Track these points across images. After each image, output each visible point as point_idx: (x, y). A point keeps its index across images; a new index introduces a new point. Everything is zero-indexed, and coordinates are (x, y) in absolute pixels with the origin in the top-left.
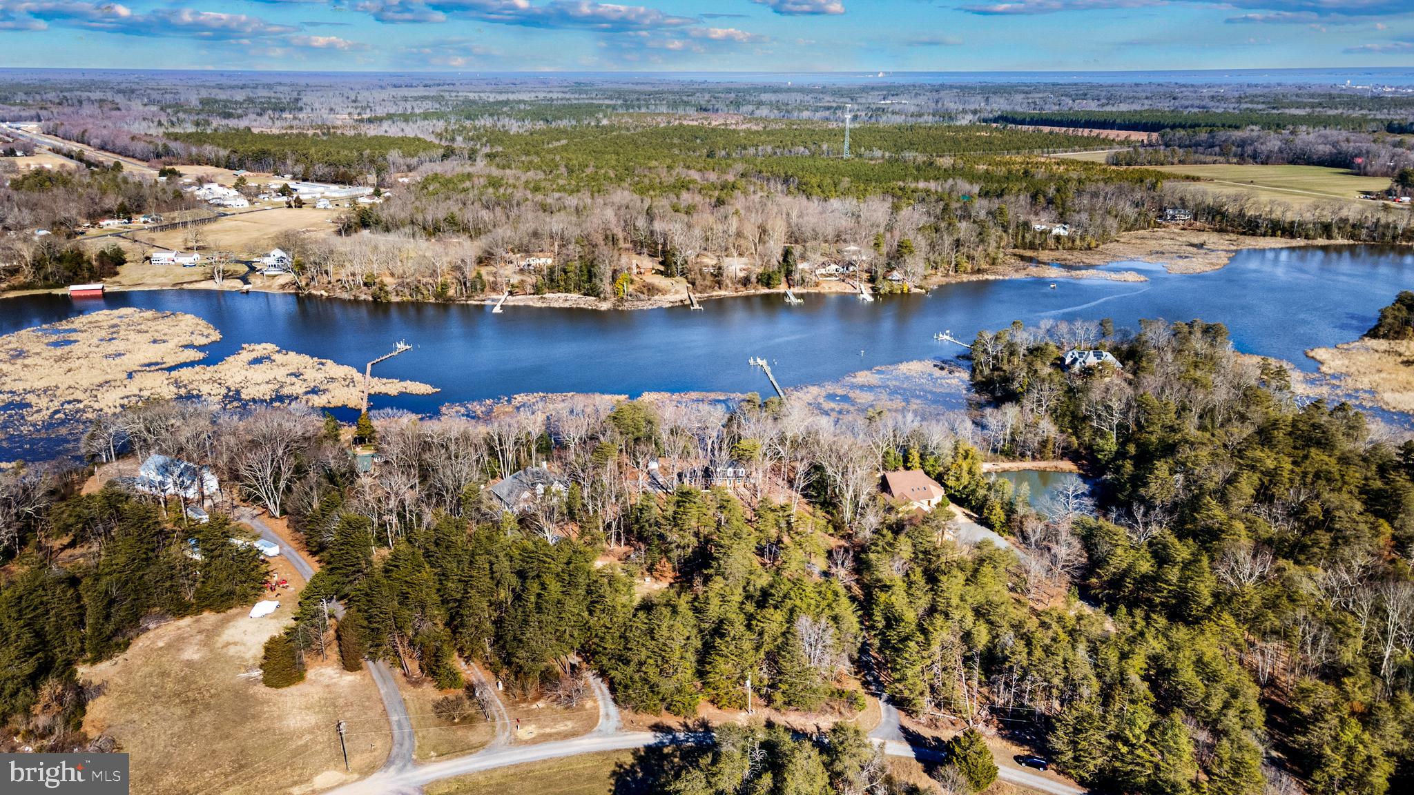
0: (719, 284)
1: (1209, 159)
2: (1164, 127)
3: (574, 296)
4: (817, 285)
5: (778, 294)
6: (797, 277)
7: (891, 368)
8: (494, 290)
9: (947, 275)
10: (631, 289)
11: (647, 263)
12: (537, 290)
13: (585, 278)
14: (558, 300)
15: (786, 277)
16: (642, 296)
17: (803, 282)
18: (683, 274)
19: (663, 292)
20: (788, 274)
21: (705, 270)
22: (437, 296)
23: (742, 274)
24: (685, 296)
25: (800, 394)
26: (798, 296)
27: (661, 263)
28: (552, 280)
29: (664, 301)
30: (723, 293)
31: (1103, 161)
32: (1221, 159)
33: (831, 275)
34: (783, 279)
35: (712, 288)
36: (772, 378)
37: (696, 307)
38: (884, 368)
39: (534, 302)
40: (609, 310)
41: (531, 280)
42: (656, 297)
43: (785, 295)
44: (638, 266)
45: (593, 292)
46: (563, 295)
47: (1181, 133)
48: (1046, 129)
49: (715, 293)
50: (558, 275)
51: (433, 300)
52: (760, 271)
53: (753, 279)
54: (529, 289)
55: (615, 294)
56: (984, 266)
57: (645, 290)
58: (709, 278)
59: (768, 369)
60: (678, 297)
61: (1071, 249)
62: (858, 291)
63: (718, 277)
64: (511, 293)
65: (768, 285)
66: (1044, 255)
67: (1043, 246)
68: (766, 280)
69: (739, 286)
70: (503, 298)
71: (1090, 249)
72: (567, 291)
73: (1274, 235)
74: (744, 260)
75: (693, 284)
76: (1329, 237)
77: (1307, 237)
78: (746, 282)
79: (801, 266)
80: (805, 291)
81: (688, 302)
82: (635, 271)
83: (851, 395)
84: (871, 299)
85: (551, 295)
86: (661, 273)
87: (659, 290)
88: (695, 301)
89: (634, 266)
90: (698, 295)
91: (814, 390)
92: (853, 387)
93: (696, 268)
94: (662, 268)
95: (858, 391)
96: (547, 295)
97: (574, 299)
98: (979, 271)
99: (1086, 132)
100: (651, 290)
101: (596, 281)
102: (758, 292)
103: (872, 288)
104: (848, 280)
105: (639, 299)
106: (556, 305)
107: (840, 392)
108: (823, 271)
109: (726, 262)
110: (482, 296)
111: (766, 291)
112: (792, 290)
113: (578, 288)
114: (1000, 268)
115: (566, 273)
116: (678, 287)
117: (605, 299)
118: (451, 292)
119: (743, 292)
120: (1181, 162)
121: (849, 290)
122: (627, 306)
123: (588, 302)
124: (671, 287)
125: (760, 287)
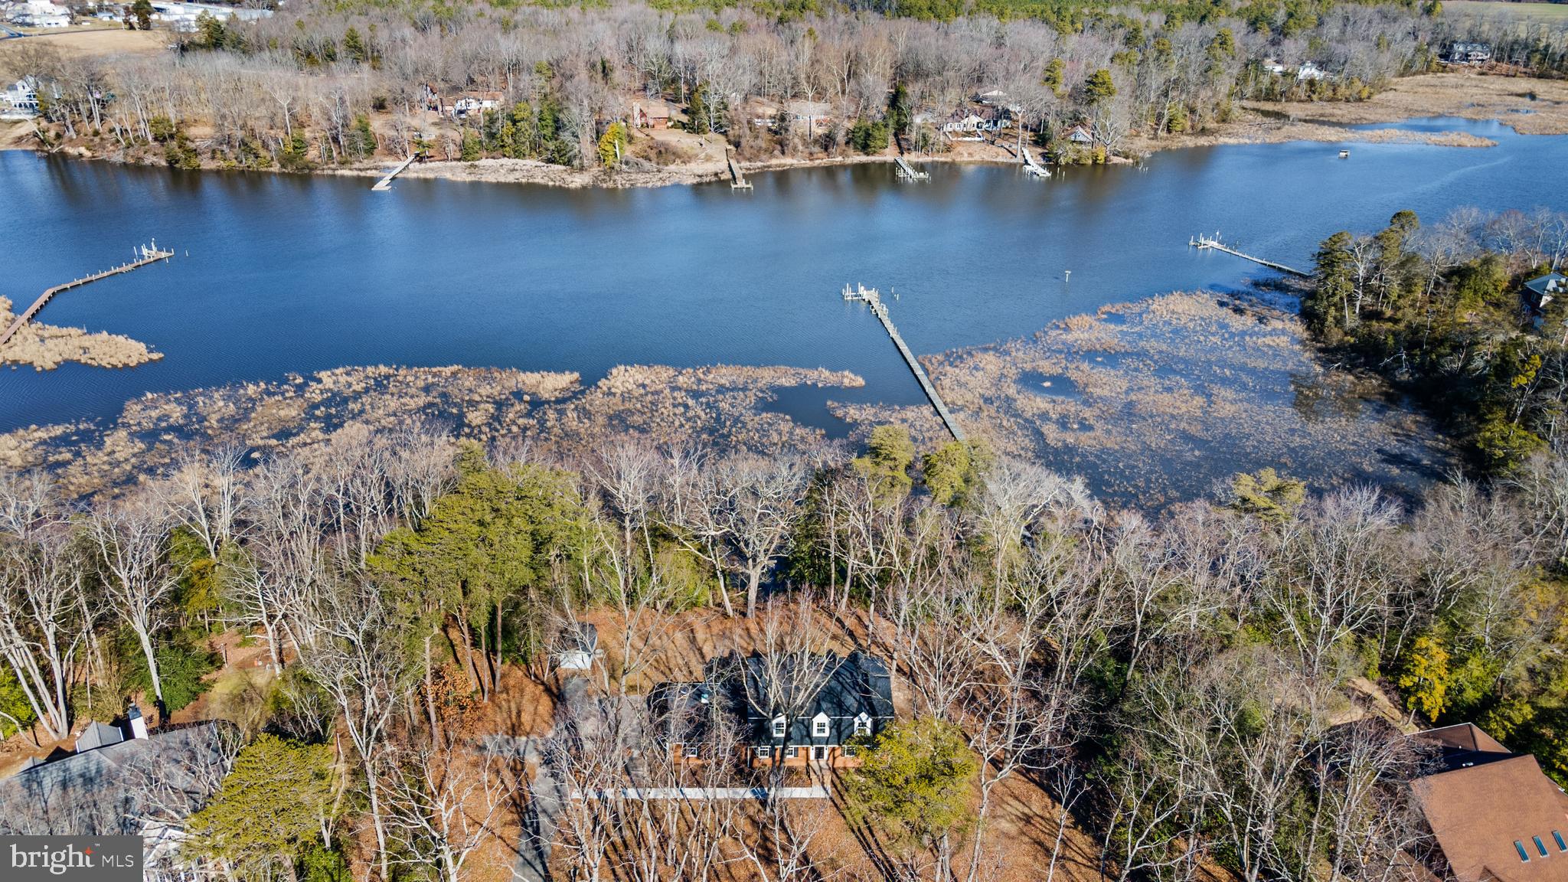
0: (782, 146)
3: (530, 163)
4: (948, 149)
5: (883, 164)
6: (913, 136)
7: (1136, 308)
8: (391, 152)
9: (1155, 137)
10: (628, 151)
11: (659, 109)
12: (466, 153)
13: (548, 132)
14: (497, 169)
15: (896, 135)
16: (647, 165)
17: (924, 144)
18: (719, 128)
19: (685, 158)
20: (900, 129)
21: (758, 122)
22: (286, 160)
23: (821, 131)
24: (723, 165)
25: (961, 373)
26: (920, 167)
27: (685, 111)
28: (492, 136)
29: (686, 173)
30: (788, 161)
33: (968, 134)
34: (891, 139)
35: (771, 153)
36: (894, 334)
37: (741, 183)
38: (1118, 308)
39: (456, 172)
40: (584, 188)
41: (455, 135)
42: (672, 167)
43: (895, 165)
44: (643, 114)
45: (562, 157)
46: (508, 162)
49: (774, 162)
50: (504, 128)
51: (276, 168)
52: (850, 125)
53: (841, 137)
54: (452, 150)
55: (600, 159)
56: (1211, 125)
57: (652, 154)
58: (765, 135)
59: (883, 311)
60: (710, 168)
61: (1331, 100)
62: (1019, 160)
63: (779, 135)
64: (420, 158)
65: (865, 148)
66: (1294, 110)
67: (1286, 96)
68: (863, 140)
69: (816, 149)
70: (401, 165)
71: (1361, 100)
72: (518, 154)
74: (823, 106)
75: (737, 145)
78: (827, 142)
79: (918, 120)
80: (929, 159)
81: (727, 176)
82: (638, 121)
83: (1073, 375)
84: (1045, 173)
85: (491, 162)
86: (684, 126)
87: (677, 155)
88: (738, 174)
89: (636, 113)
90: (745, 164)
91: (990, 362)
92: (1071, 353)
93: (744, 118)
94: (685, 119)
95: (1085, 366)
96: (483, 162)
97: (530, 169)
98: (1204, 131)
100: (664, 154)
101: (565, 136)
102: (848, 161)
103: (1043, 155)
104: (998, 141)
105: (641, 170)
106: (491, 178)
107: (1046, 367)
108: (956, 127)
109: (793, 107)
110: (366, 163)
111: (862, 158)
112: (906, 156)
113: (536, 148)
114: (1236, 127)
115: (515, 122)
116: (710, 149)
117: (582, 169)
118: (312, 154)
119: (823, 160)
121: (1003, 158)
122: (620, 181)
123: (552, 174)
124: (698, 150)
125: (851, 151)
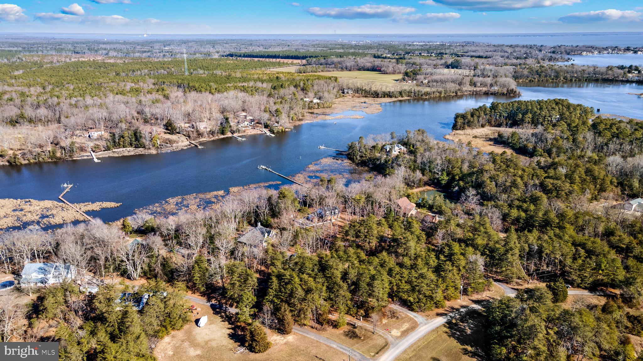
0: (201, 135)
1: (331, 70)
2: (307, 57)
3: (130, 149)
5: (230, 137)
6: (234, 129)
7: (318, 162)
8: (82, 151)
9: (290, 122)
10: (159, 142)
12: (108, 149)
13: (134, 139)
16: (167, 145)
17: (238, 131)
20: (230, 127)
22: (52, 158)
23: (208, 130)
24: (188, 143)
26: (240, 137)
28: (114, 142)
29: (181, 146)
30: (204, 139)
31: (294, 71)
32: (335, 69)
33: (246, 127)
34: (229, 130)
36: (276, 173)
37: (199, 147)
38: (315, 163)
42: (174, 145)
43: (234, 137)
45: (141, 146)
46: (124, 149)
47: (314, 59)
48: (256, 59)
49: (201, 140)
50: (120, 140)
51: (50, 160)
53: (216, 131)
54: (102, 148)
55: (153, 145)
57: (168, 142)
60: (185, 144)
62: (264, 132)
64: (94, 151)
65: (223, 134)
67: (313, 107)
68: (221, 132)
69: (210, 135)
70: (93, 154)
72: (124, 147)
73: (384, 97)
75: (189, 136)
76: (402, 97)
77: (395, 97)
79: (232, 124)
84: (273, 135)
85: (117, 150)
87: (175, 142)
88: (196, 144)
89: (155, 131)
90: (193, 141)
92: (314, 172)
96: (114, 150)
99: (274, 60)
100: (170, 141)
101: (141, 139)
102: (220, 137)
103: (269, 131)
107: (311, 174)
110: (80, 155)
111: (222, 136)
112: (235, 135)
113: (131, 145)
114: (307, 118)
115: (123, 138)
116: (182, 139)
117: (149, 148)
119: (214, 138)
120: (322, 71)
123: (140, 151)
124: (178, 139)
125: (219, 135)
